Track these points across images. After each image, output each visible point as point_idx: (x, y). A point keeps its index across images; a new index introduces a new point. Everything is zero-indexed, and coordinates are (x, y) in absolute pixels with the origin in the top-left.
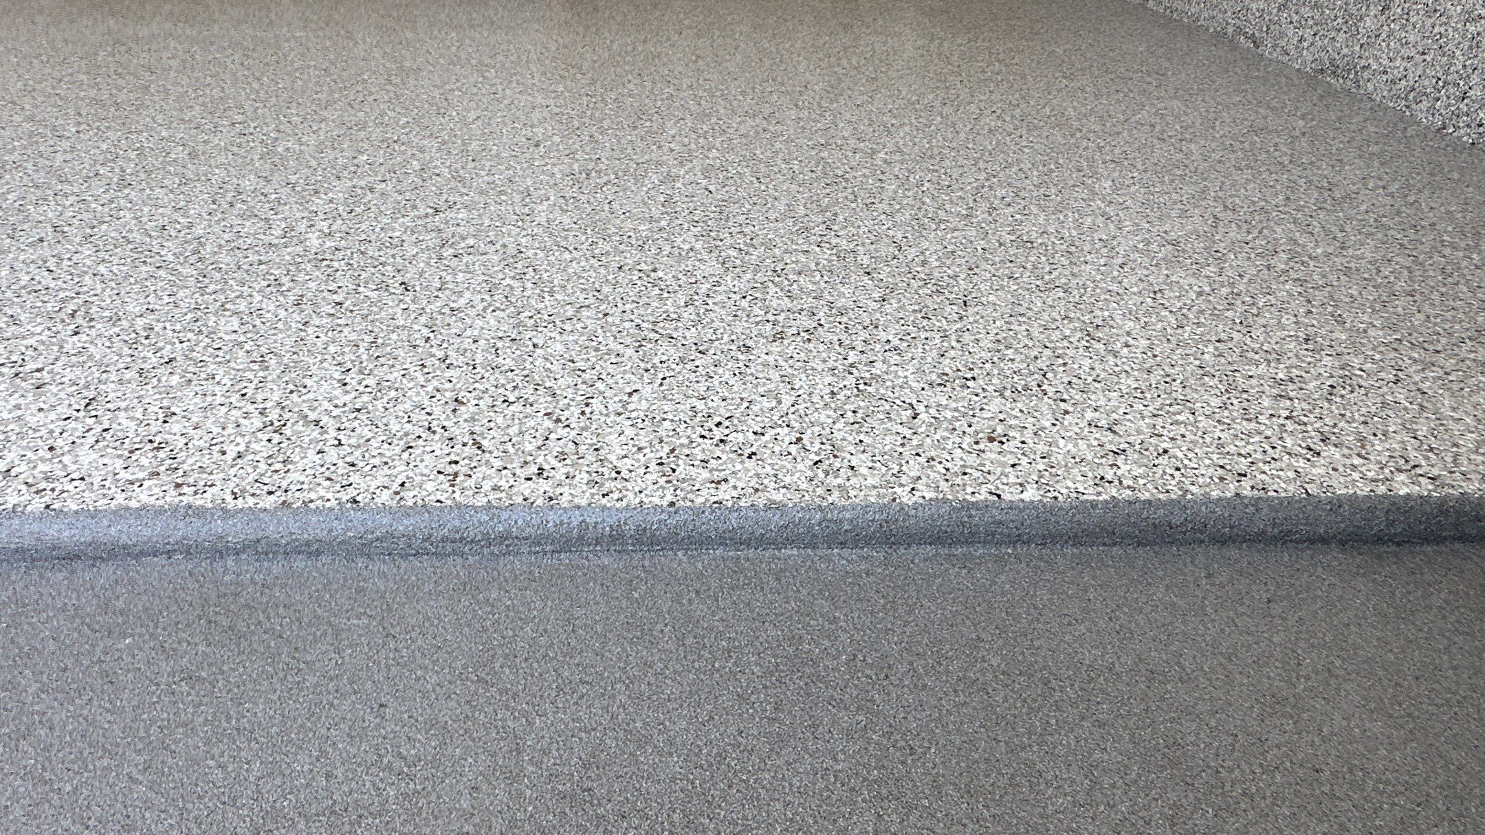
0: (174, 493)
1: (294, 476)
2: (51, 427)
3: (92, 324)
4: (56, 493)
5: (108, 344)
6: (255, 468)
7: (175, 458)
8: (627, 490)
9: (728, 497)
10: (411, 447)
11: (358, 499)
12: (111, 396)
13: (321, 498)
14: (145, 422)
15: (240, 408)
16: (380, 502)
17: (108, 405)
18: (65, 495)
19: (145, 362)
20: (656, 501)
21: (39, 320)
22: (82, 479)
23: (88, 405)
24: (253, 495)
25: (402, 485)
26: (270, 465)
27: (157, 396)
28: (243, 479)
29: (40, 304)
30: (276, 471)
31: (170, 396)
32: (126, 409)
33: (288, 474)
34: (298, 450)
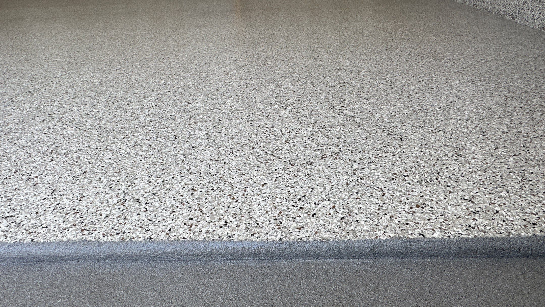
0: (80, 234)
1: (128, 226)
2: (38, 203)
3: (57, 156)
4: (36, 234)
5: (62, 165)
6: (112, 222)
7: (82, 217)
8: (262, 232)
9: (304, 236)
10: (174, 212)
11: (152, 237)
12: (62, 188)
13: (137, 236)
14: (73, 200)
15: (109, 194)
16: (161, 238)
17: (60, 193)
18: (39, 235)
19: (75, 173)
20: (274, 238)
21: (39, 155)
22: (47, 227)
23: (53, 192)
24: (111, 235)
25: (170, 230)
26: (118, 221)
27: (78, 189)
28: (107, 227)
29: (40, 148)
30: (121, 223)
31: (83, 188)
32: (66, 195)
33: (125, 225)
34: (130, 213)
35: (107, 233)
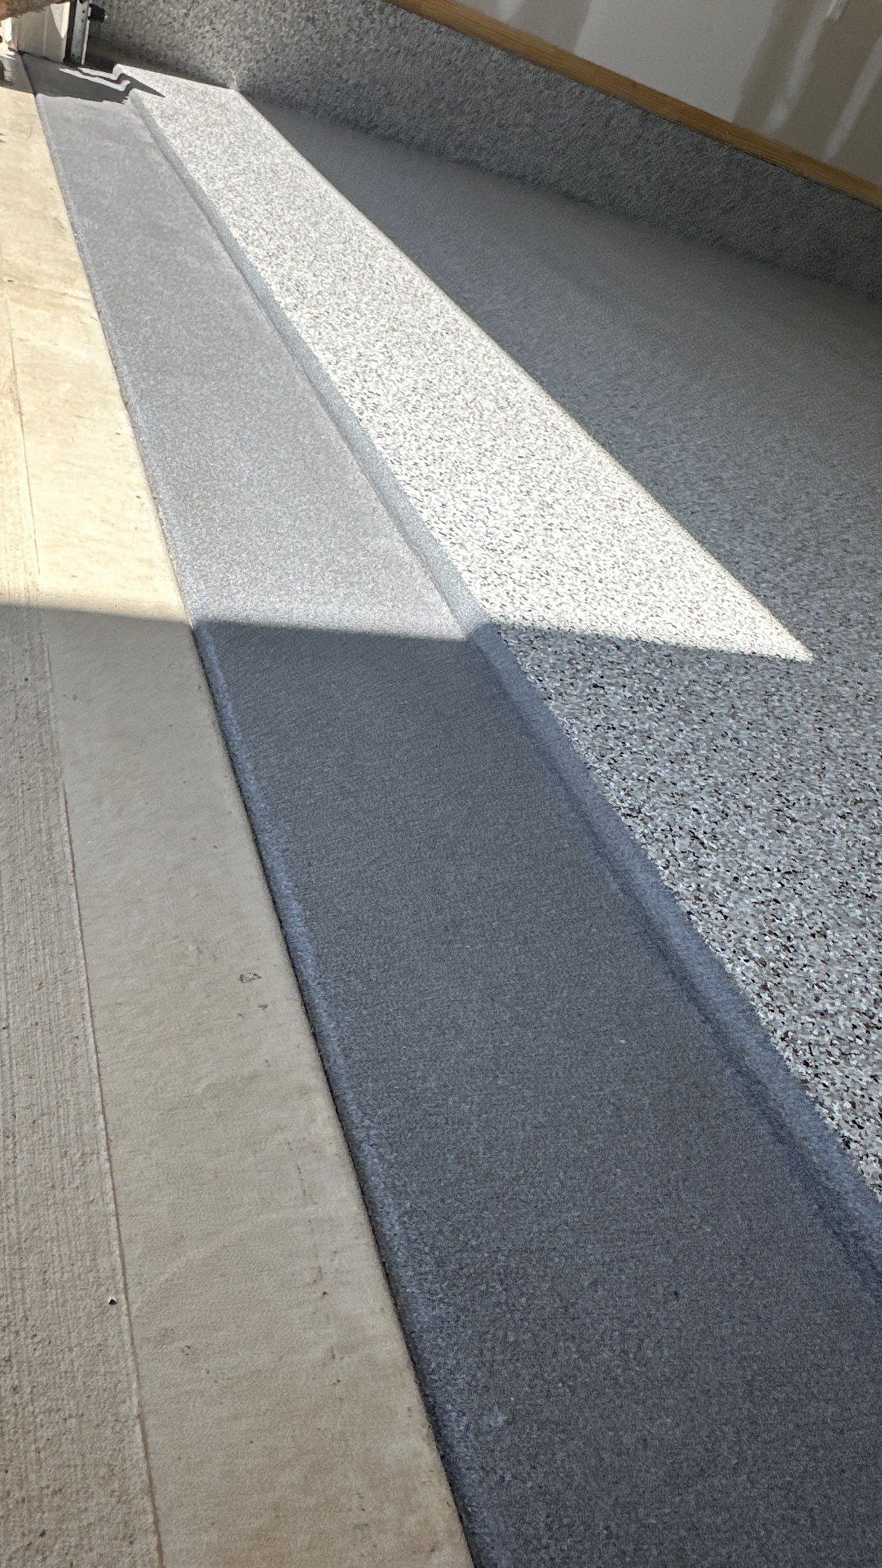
0: (756, 988)
1: (837, 1073)
2: (754, 865)
4: (703, 910)
6: (821, 1034)
7: (786, 967)
11: (853, 1145)
13: (831, 1110)
16: (862, 1167)
18: (706, 916)
22: (726, 917)
24: (795, 1051)
26: (832, 1044)
27: (831, 913)
28: (804, 1032)
30: (830, 1054)
31: (839, 921)
32: (804, 900)
33: (833, 1066)
34: (863, 1057)
35: (794, 1040)
